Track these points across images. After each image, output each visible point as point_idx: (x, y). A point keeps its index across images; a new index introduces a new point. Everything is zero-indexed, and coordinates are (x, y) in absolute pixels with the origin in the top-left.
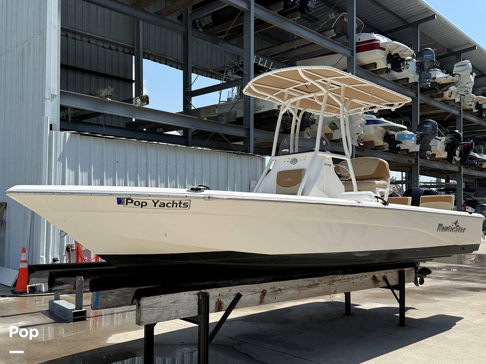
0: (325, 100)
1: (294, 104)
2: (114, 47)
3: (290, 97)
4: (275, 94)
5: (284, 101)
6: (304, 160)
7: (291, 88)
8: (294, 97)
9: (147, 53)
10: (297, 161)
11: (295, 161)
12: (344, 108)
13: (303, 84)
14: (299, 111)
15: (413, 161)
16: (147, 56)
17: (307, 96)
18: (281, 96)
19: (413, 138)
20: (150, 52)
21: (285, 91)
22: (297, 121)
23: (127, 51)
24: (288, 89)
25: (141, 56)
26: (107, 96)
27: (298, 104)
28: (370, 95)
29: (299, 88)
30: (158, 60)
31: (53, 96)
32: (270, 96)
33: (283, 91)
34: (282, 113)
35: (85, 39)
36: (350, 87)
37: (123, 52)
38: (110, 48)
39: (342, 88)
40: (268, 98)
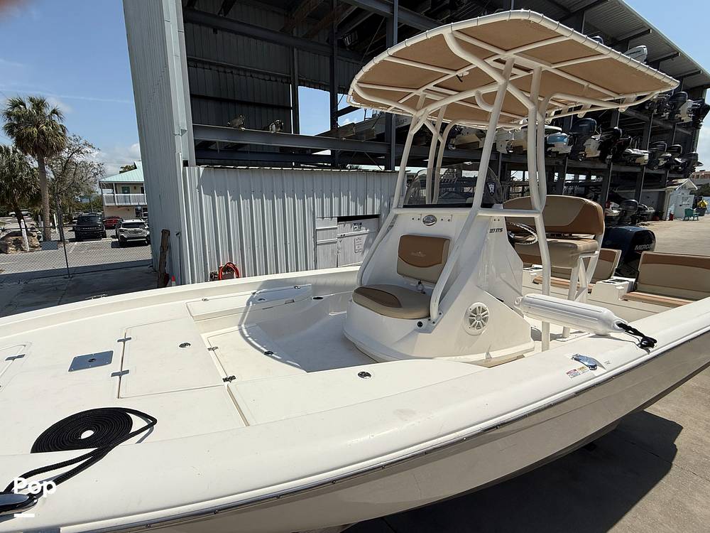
0: (498, 100)
1: (436, 114)
2: (273, 79)
3: (429, 102)
4: (401, 102)
5: (417, 110)
6: (449, 222)
7: (430, 86)
8: (435, 101)
9: (302, 81)
10: (435, 220)
11: (430, 220)
12: (538, 115)
13: (453, 74)
14: (444, 126)
15: (561, 162)
16: (302, 83)
17: (456, 98)
18: (413, 103)
19: (566, 140)
20: (304, 79)
21: (420, 92)
22: (439, 143)
23: (285, 80)
24: (424, 88)
25: (296, 84)
26: (240, 126)
27: (441, 114)
28: (585, 84)
29: (443, 85)
30: (313, 86)
31: (183, 131)
32: (394, 105)
33: (415, 93)
34: (412, 132)
35: (248, 74)
36: (551, 69)
37: (282, 82)
38: (270, 80)
39: (535, 74)
40: (391, 108)
